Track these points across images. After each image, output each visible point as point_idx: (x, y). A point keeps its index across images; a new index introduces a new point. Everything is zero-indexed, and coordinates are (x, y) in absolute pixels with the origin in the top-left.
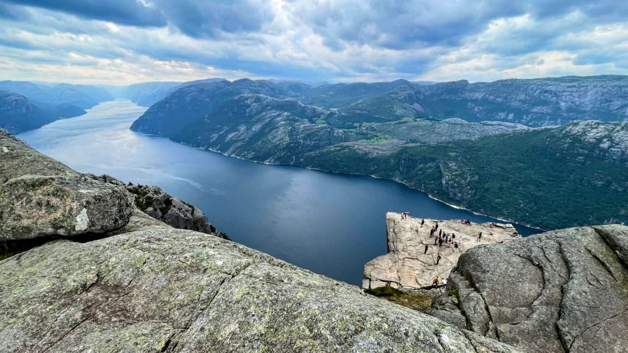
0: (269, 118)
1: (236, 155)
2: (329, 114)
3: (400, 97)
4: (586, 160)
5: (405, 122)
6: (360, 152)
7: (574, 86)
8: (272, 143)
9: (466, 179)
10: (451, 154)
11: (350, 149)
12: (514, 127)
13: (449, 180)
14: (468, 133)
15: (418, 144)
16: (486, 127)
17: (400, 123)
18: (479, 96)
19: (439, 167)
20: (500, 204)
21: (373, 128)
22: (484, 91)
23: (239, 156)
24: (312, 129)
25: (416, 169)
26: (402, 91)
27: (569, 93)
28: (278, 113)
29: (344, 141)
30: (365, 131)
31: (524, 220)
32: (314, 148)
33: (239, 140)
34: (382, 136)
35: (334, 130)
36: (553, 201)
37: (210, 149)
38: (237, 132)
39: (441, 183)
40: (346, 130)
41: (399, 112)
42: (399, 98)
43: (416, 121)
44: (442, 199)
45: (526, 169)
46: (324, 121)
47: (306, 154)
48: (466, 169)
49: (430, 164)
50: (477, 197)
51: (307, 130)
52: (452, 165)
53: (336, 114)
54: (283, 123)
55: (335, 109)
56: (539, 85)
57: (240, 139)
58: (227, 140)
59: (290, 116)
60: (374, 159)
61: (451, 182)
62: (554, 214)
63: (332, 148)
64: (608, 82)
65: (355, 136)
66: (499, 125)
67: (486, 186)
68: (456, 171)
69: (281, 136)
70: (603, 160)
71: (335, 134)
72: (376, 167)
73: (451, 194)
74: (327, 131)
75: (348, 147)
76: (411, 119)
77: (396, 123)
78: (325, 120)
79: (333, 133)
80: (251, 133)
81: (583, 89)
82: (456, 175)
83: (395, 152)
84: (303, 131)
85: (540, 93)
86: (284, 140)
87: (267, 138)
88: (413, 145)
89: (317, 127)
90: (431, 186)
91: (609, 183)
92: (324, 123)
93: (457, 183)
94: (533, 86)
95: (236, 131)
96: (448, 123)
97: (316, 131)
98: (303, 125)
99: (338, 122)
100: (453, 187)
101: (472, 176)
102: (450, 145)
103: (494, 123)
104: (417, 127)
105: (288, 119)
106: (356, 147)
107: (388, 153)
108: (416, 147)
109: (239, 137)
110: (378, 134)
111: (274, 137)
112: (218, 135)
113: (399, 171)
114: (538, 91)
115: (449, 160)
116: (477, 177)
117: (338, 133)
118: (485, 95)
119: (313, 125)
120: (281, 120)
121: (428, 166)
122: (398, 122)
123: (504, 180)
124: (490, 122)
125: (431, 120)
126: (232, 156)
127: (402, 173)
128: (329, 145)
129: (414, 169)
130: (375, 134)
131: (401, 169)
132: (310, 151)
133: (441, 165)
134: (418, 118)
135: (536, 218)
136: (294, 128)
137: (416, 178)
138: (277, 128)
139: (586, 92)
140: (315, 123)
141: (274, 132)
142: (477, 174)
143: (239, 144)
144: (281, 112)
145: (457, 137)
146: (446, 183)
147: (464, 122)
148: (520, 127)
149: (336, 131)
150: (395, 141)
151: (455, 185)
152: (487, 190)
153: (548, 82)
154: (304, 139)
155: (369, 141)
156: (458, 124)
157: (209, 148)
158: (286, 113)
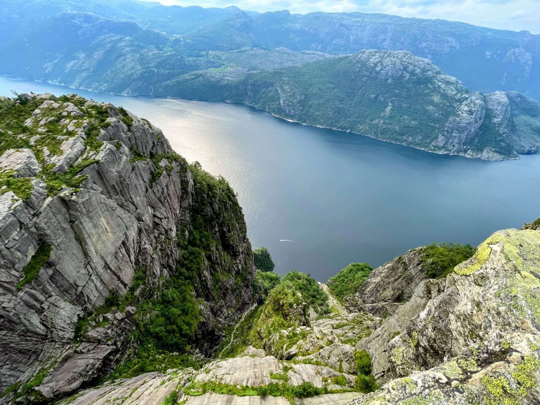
0: (109, 43)
1: (85, 87)
2: (174, 41)
3: (237, 24)
4: (367, 80)
5: (245, 51)
6: (213, 79)
7: (359, 21)
8: (123, 73)
9: (296, 99)
10: (285, 79)
11: (204, 77)
12: (323, 56)
13: (285, 100)
14: (293, 61)
15: (259, 71)
16: (305, 56)
17: (240, 51)
18: (298, 26)
19: (277, 90)
20: (318, 116)
21: (218, 56)
22: (301, 23)
23: (90, 88)
24: (162, 56)
25: (261, 93)
26: (237, 18)
27: (356, 28)
28: (118, 37)
29: (196, 70)
30: (212, 60)
31: (332, 125)
32: (170, 76)
33: (84, 70)
34: (228, 65)
35: (184, 58)
36: (349, 111)
37: (50, 82)
38: (77, 61)
39: (280, 103)
40: (195, 59)
41: (238, 39)
42: (237, 26)
43: (253, 49)
44: (282, 116)
45: (334, 88)
46: (172, 49)
47: (163, 84)
48: (296, 90)
49: (270, 89)
50: (304, 112)
51: (157, 58)
52: (286, 87)
53: (181, 41)
54: (127, 49)
55: (178, 36)
56: (338, 19)
57: (83, 68)
58: (67, 71)
59: (133, 41)
60: (226, 85)
61: (287, 102)
62: (349, 119)
63: (187, 76)
64: (378, 19)
65: (205, 64)
66: (314, 54)
67: (310, 103)
68: (290, 92)
69: (132, 65)
70: (376, 79)
71: (186, 62)
72: (229, 93)
73: (287, 111)
74: (178, 59)
75: (201, 75)
76: (249, 48)
77: (238, 52)
78: (172, 47)
79: (184, 62)
80: (94, 61)
81: (364, 24)
82: (289, 96)
83: (242, 78)
84: (153, 59)
85: (339, 26)
86: (136, 69)
87: (116, 67)
88: (255, 72)
89: (166, 54)
90: (273, 106)
91: (378, 95)
92: (172, 51)
93: (291, 102)
94: (334, 19)
95: (75, 60)
96: (278, 51)
97: (166, 60)
98: (152, 53)
99: (185, 50)
100: (288, 106)
101: (300, 95)
102: (283, 71)
103: (310, 52)
104: (255, 56)
105: (132, 46)
106: (208, 75)
107: (236, 80)
108: (258, 74)
109: (81, 66)
110: (224, 62)
111: (124, 67)
112: (52, 64)
113: (247, 94)
114: (337, 25)
115: (284, 84)
116: (303, 96)
117: (188, 61)
118: (302, 26)
119: (162, 52)
120: (126, 46)
121: (269, 90)
122: (239, 50)
123: (320, 98)
124: (307, 52)
125: (265, 49)
126: (81, 88)
127: (250, 97)
128: (183, 74)
129: (259, 93)
130: (221, 62)
131: (249, 93)
132: (167, 80)
133: (278, 89)
134: (255, 47)
135: (339, 123)
136: (143, 55)
137: (261, 100)
138: (123, 55)
139: (365, 27)
140: (162, 50)
141: (122, 61)
142: (304, 94)
143: (84, 75)
144: (121, 36)
145: (286, 65)
146: (284, 103)
147: (290, 51)
148: (327, 55)
149: (186, 59)
150: (240, 68)
151: (290, 104)
152: (310, 106)
153: (344, 16)
154: (157, 67)
155: (217, 69)
156: (285, 53)
157: (48, 80)
158: (128, 38)
